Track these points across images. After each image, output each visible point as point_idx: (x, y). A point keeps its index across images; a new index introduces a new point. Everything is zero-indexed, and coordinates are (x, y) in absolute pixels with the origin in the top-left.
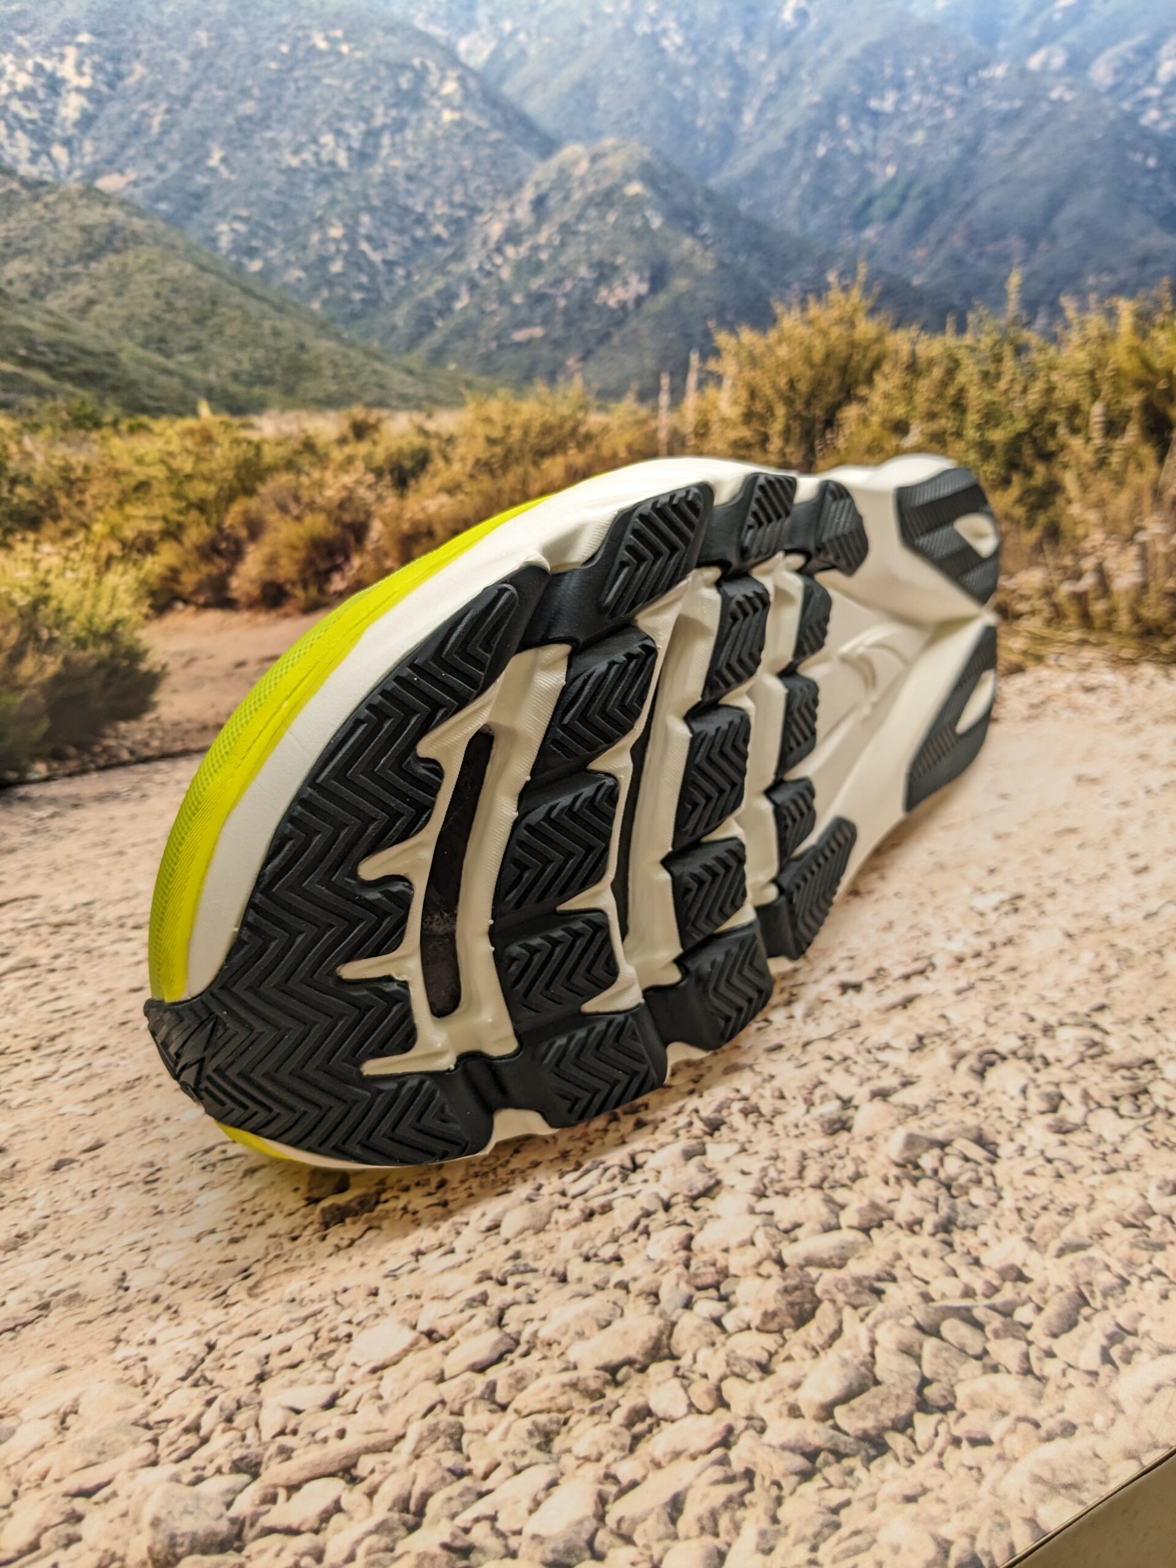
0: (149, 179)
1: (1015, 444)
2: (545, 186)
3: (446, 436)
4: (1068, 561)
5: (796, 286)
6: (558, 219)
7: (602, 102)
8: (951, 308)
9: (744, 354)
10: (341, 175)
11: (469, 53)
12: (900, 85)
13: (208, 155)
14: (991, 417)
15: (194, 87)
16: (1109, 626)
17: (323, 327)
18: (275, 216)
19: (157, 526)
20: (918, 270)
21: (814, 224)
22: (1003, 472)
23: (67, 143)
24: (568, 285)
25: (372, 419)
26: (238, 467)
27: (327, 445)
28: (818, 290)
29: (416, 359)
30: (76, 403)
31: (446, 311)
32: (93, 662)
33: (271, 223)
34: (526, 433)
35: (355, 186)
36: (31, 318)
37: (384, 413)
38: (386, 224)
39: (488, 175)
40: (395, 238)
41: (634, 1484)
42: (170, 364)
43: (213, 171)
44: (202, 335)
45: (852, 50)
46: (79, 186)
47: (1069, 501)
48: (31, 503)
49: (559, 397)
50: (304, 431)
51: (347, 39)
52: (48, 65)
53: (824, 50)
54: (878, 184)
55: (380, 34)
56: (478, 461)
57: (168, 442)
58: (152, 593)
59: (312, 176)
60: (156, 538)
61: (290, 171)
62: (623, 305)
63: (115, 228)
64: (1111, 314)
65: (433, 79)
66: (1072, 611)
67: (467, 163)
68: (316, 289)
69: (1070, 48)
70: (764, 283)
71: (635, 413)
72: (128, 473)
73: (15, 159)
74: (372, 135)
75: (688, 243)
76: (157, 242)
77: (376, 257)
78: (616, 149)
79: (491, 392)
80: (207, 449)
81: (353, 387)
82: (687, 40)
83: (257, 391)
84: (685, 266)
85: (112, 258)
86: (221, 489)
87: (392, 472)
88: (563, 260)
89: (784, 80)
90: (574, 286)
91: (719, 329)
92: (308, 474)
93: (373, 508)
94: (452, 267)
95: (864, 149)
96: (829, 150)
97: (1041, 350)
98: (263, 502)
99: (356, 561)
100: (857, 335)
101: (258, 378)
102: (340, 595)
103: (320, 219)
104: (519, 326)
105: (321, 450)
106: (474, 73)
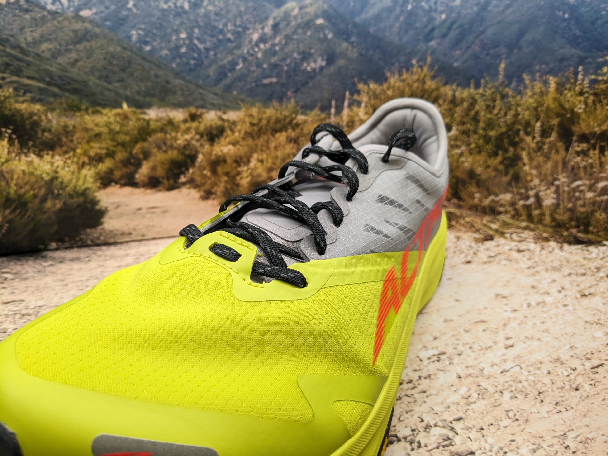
0: (102, 12)
1: (500, 137)
2: (278, 19)
3: (232, 121)
4: (523, 191)
5: (397, 65)
6: (284, 33)
8: (473, 77)
9: (371, 93)
10: (185, 12)
13: (127, 3)
14: (490, 125)
16: (540, 221)
17: (177, 74)
18: (156, 28)
19: (104, 152)
20: (457, 60)
21: (405, 39)
22: (494, 149)
24: (288, 61)
25: (199, 113)
26: (139, 130)
27: (179, 122)
28: (408, 67)
29: (218, 89)
30: (70, 101)
31: (232, 70)
32: (76, 204)
33: (155, 31)
34: (269, 122)
35: (192, 17)
36: (51, 66)
37: (204, 110)
38: (206, 33)
39: (252, 14)
40: (210, 39)
42: (110, 87)
43: (129, 10)
44: (124, 76)
46: (73, 14)
47: (524, 165)
48: (51, 139)
49: (284, 107)
50: (168, 116)
54: (437, 22)
56: (246, 132)
57: (109, 118)
58: (102, 178)
59: (173, 12)
60: (104, 156)
61: (163, 10)
62: (314, 70)
63: (87, 32)
64: (546, 83)
66: (523, 213)
67: (242, 9)
68: (174, 58)
70: (382, 63)
71: (319, 115)
72: (92, 130)
73: (46, 3)
75: (345, 45)
76: (105, 37)
77: (201, 46)
78: (311, 4)
79: (252, 104)
80: (126, 122)
81: (191, 100)
83: (148, 99)
84: (343, 55)
85: (86, 43)
86: (131, 138)
87: (207, 135)
88: (286, 50)
90: (291, 61)
91: (359, 82)
92: (170, 134)
93: (199, 149)
94: (235, 52)
95: (430, 7)
96: (413, 7)
97: (513, 97)
98: (150, 144)
99: (191, 171)
100: (427, 87)
101: (148, 94)
102: (184, 184)
103: (176, 30)
104: (266, 77)
105: (176, 124)
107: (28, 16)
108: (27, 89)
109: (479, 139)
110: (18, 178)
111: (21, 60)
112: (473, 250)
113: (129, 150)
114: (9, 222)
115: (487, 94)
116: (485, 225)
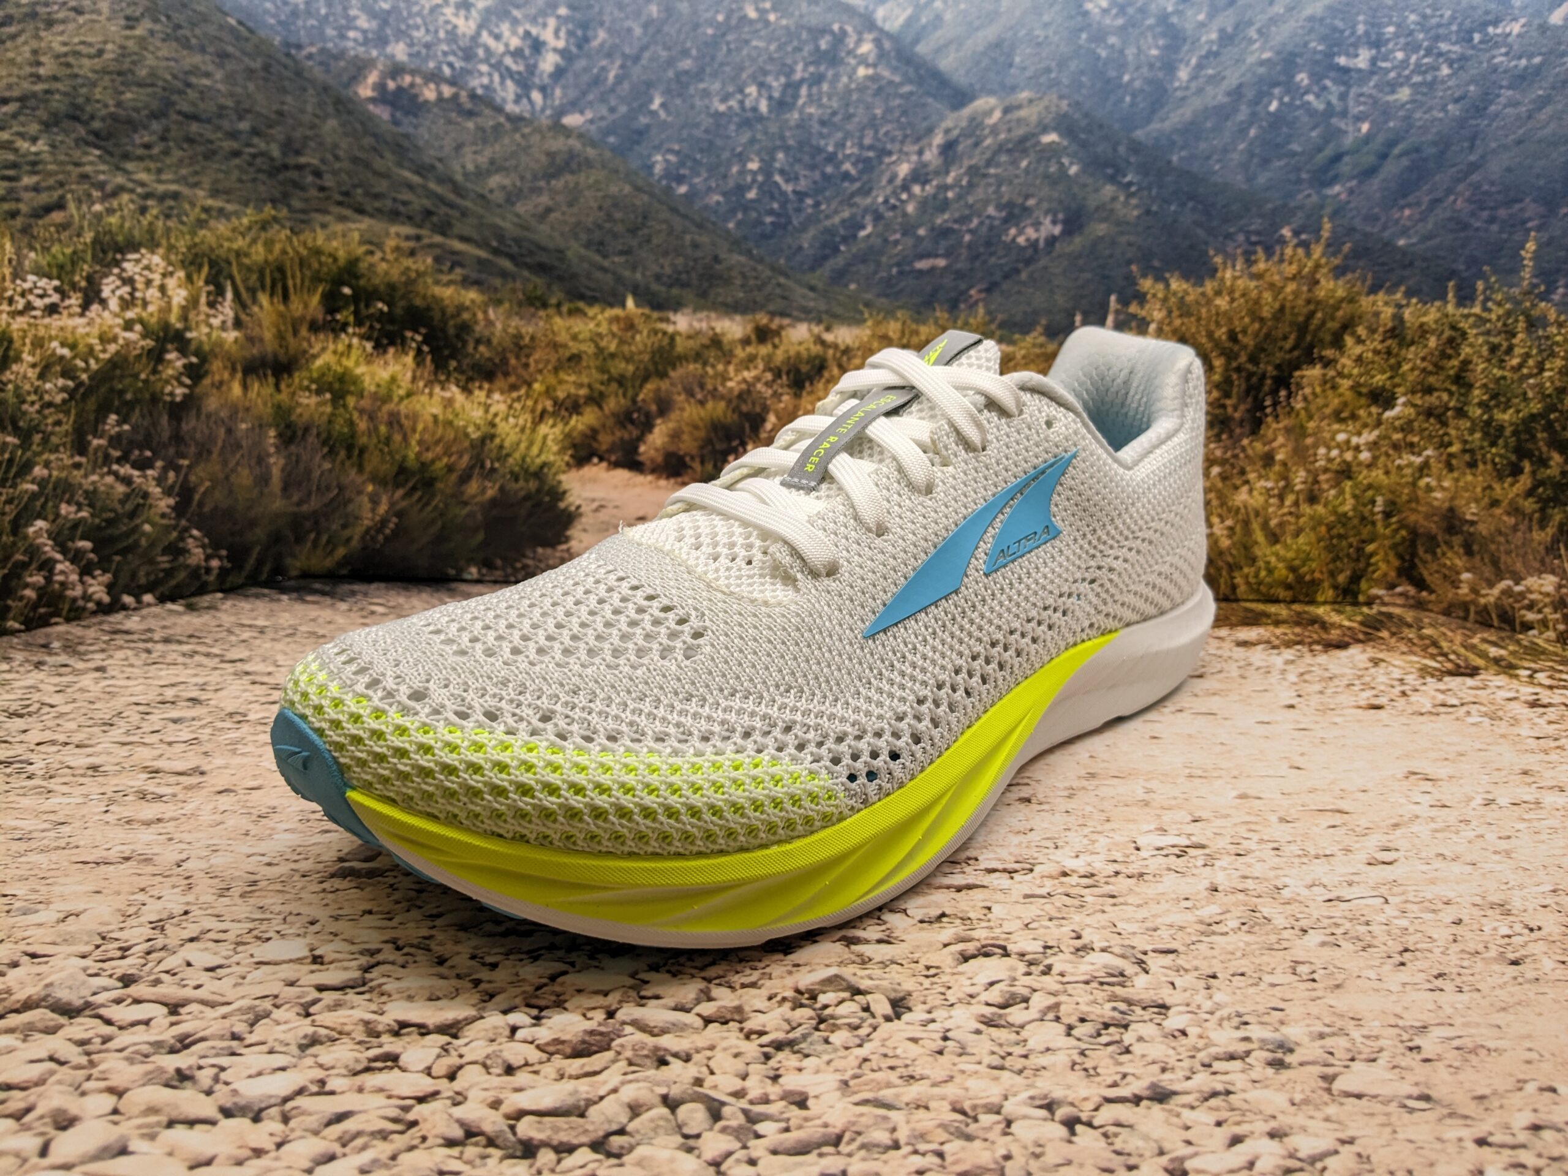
0: (602, 118)
1: (1527, 427)
2: (956, 132)
3: (842, 347)
5: (1241, 238)
6: (966, 163)
7: (1017, 59)
8: (1453, 274)
9: (1173, 300)
10: (761, 119)
11: (885, 20)
12: (1377, 43)
13: (651, 101)
14: (1498, 396)
15: (644, 48)
17: (736, 244)
18: (702, 151)
19: (583, 392)
20: (1404, 232)
21: (1262, 179)
22: (1513, 458)
23: (543, 89)
24: (975, 222)
25: (774, 326)
26: (653, 353)
27: (733, 342)
28: (1271, 246)
29: (818, 277)
30: (530, 286)
31: (850, 238)
32: (522, 493)
33: (698, 156)
35: (773, 128)
36: (504, 218)
37: (786, 321)
38: (799, 161)
39: (899, 122)
40: (808, 173)
41: (332, 1093)
42: (606, 263)
43: (654, 114)
44: (634, 243)
45: (1314, 9)
46: (549, 122)
48: (490, 359)
49: (960, 322)
50: (713, 329)
51: (774, 9)
52: (534, 31)
53: (1277, 10)
54: (1348, 141)
55: (804, 5)
57: (598, 325)
58: (574, 446)
59: (736, 119)
60: (582, 401)
61: (718, 115)
62: (1033, 244)
63: (572, 155)
65: (851, 42)
67: (878, 112)
68: (733, 211)
70: (1201, 233)
71: (1041, 346)
72: (564, 346)
73: (504, 100)
74: (792, 87)
75: (1109, 190)
76: (604, 167)
77: (788, 188)
78: (1031, 101)
79: (890, 314)
80: (629, 334)
81: (759, 298)
83: (675, 291)
84: (1105, 212)
85: (569, 177)
86: (638, 369)
87: (788, 373)
88: (971, 200)
89: (1226, 38)
90: (981, 223)
91: (1144, 276)
92: (713, 367)
93: (769, 403)
94: (857, 200)
95: (1329, 105)
96: (1282, 105)
97: (1560, 324)
98: (673, 384)
100: (1321, 293)
101: (676, 281)
103: (740, 154)
104: (921, 257)
105: (727, 348)
106: (889, 36)
107: (470, 125)
108: (456, 261)
109: (1472, 431)
110: (425, 429)
111: (452, 206)
112: (1405, 688)
113: (630, 393)
114: (400, 514)
115: (1494, 317)
116: (1472, 648)
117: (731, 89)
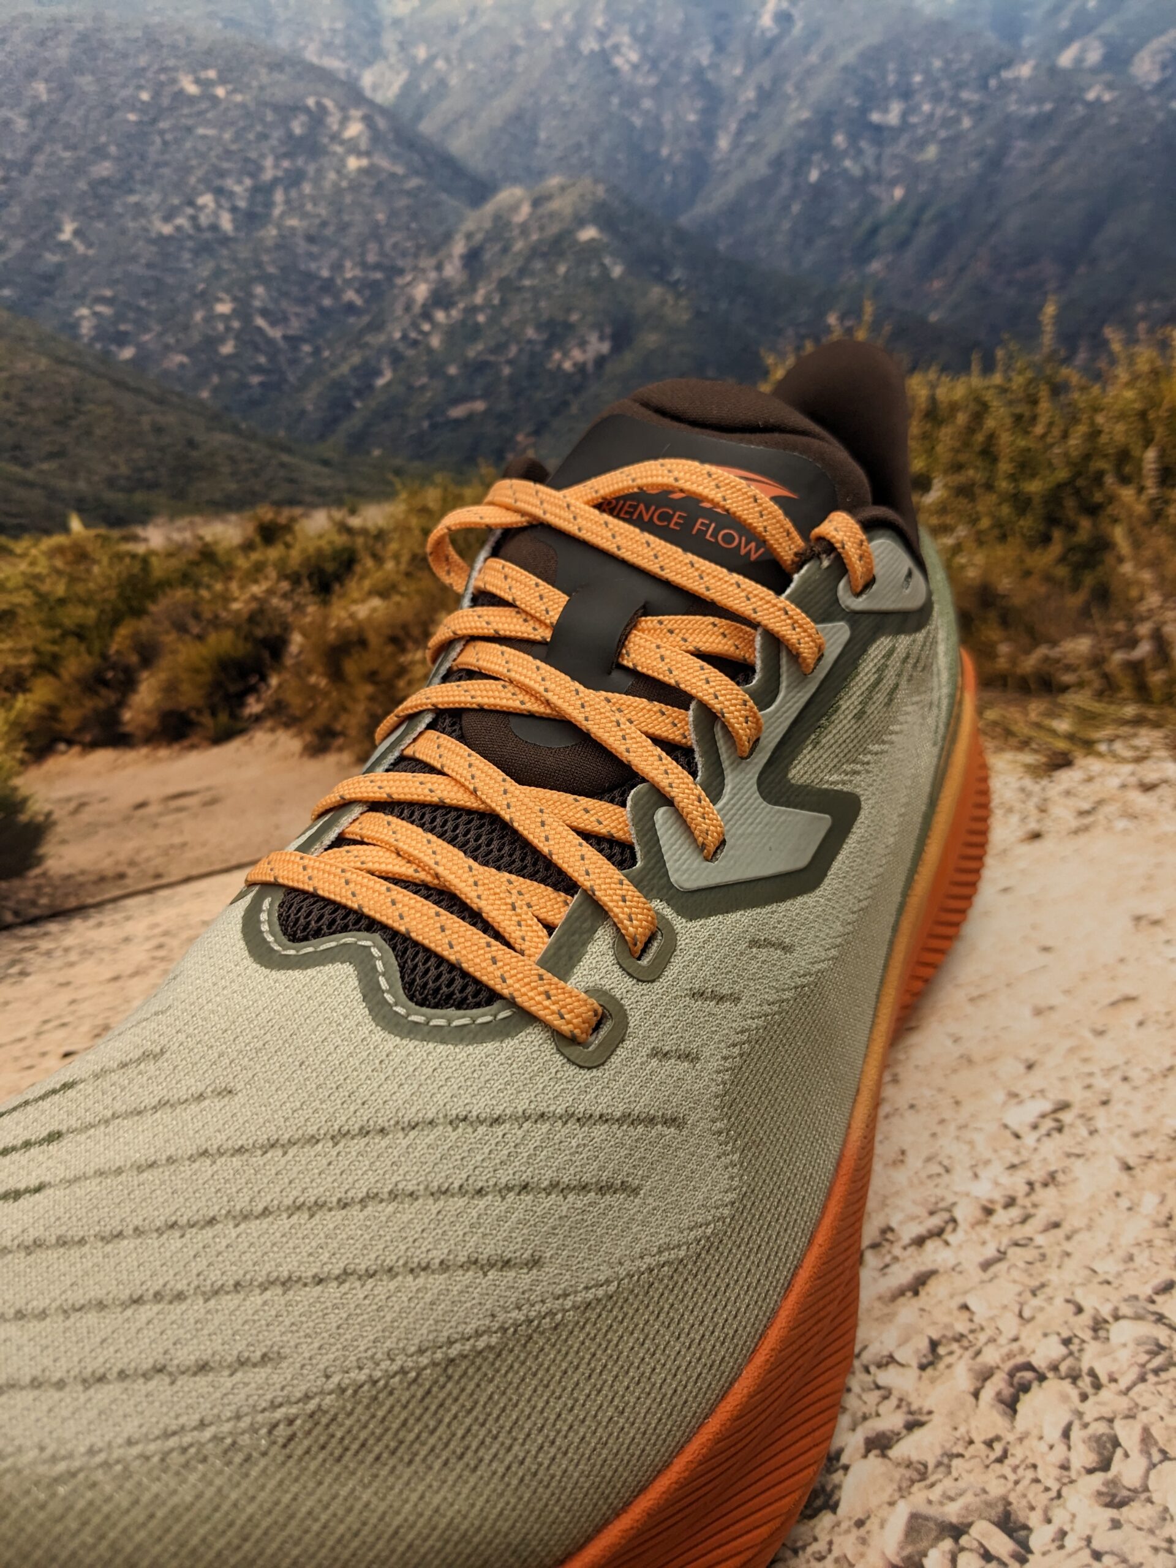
1: (1054, 496)
2: (479, 237)
3: (373, 531)
4: (1120, 626)
5: (790, 332)
6: (496, 274)
7: (543, 135)
8: (976, 344)
10: (225, 240)
11: (375, 87)
12: (906, 94)
13: (59, 229)
14: (1026, 466)
15: (35, 149)
16: (1169, 701)
17: (216, 420)
18: (146, 294)
19: (27, 660)
20: (935, 305)
21: (809, 260)
22: (1042, 528)
24: (513, 350)
25: (283, 519)
26: (121, 586)
27: (231, 551)
28: (818, 336)
29: (330, 448)
31: (365, 389)
33: (143, 303)
35: (244, 252)
37: (297, 511)
38: (285, 294)
39: (408, 229)
40: (298, 309)
42: (29, 475)
43: (65, 247)
44: (68, 439)
45: (848, 56)
47: (1121, 560)
50: (200, 539)
51: (222, 80)
53: (813, 58)
54: (884, 210)
55: (263, 71)
56: (415, 557)
57: (33, 564)
58: (27, 736)
59: (190, 244)
60: (27, 673)
61: (162, 240)
62: (581, 368)
64: (1164, 346)
65: (333, 122)
66: (1125, 681)
67: (381, 217)
68: (204, 375)
69: (1106, 40)
70: (752, 331)
74: (262, 192)
75: (656, 292)
77: (275, 333)
78: (563, 189)
79: (426, 479)
80: (82, 567)
81: (258, 487)
82: (644, 56)
83: (139, 497)
84: (655, 319)
86: (102, 611)
87: (310, 577)
88: (505, 321)
89: (765, 96)
90: (521, 351)
92: (209, 587)
93: (290, 619)
94: (369, 338)
95: (865, 169)
96: (823, 174)
97: (1083, 389)
98: (155, 622)
99: (274, 681)
101: (138, 483)
102: (257, 719)
103: (203, 293)
104: (456, 401)
105: (223, 558)
106: (383, 110)
109: (999, 504)
112: (1035, 800)
115: (1015, 386)
116: (1038, 726)
117: (176, 201)
